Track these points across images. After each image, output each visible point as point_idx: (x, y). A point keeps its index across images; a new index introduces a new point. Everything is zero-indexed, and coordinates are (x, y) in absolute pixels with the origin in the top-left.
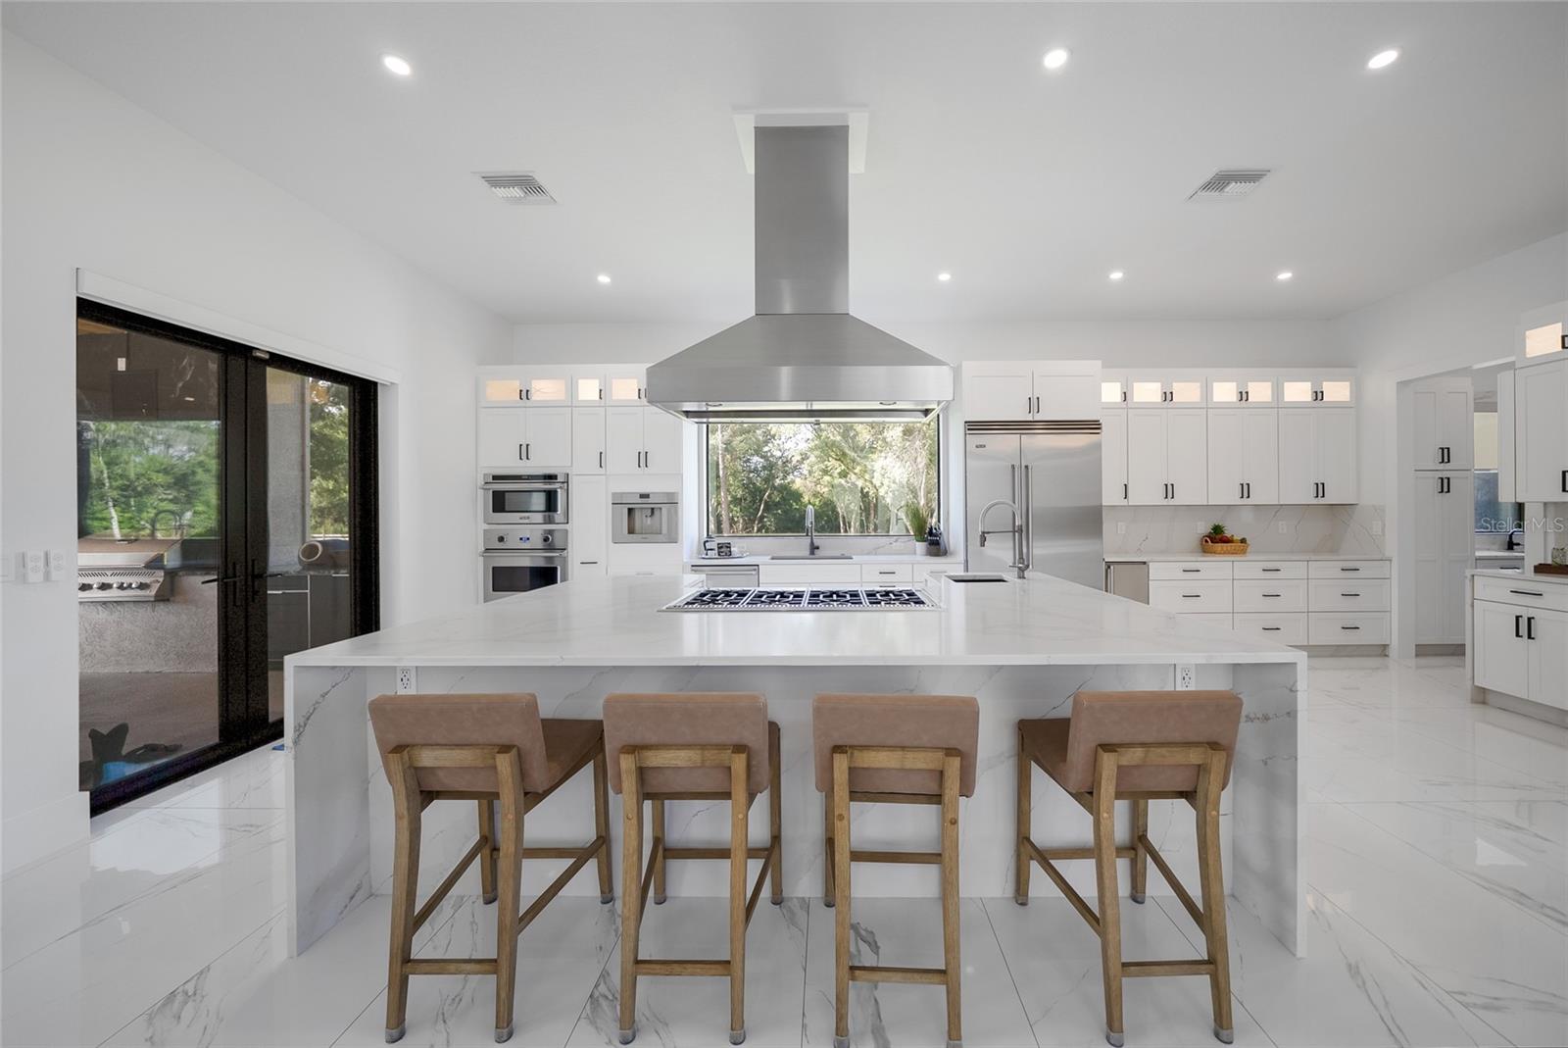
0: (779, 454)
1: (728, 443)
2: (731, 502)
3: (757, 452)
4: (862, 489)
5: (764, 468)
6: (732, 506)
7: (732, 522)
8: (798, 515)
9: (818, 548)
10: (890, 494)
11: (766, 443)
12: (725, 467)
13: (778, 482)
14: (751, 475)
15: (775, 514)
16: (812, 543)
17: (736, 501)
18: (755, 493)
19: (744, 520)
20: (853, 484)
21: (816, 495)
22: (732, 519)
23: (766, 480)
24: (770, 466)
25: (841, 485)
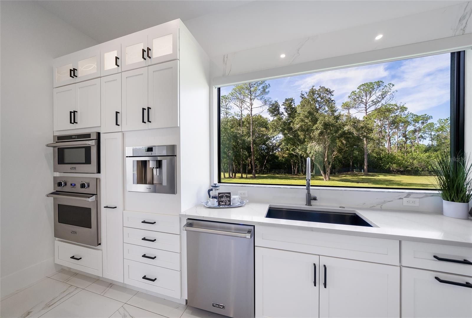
0: (271, 144)
1: (254, 141)
2: (256, 160)
3: (264, 144)
4: (301, 154)
5: (266, 149)
6: (256, 161)
7: (256, 166)
8: (277, 164)
9: (315, 199)
10: (314, 156)
11: (267, 141)
12: (253, 149)
13: (271, 153)
14: (262, 151)
15: (269, 163)
16: (309, 194)
17: (257, 159)
18: (264, 157)
19: (260, 165)
20: (297, 153)
21: (283, 157)
22: (256, 165)
23: (267, 153)
24: (268, 148)
25: (292, 154)
